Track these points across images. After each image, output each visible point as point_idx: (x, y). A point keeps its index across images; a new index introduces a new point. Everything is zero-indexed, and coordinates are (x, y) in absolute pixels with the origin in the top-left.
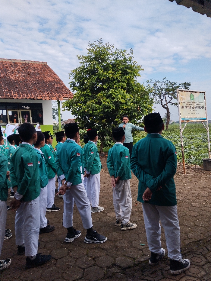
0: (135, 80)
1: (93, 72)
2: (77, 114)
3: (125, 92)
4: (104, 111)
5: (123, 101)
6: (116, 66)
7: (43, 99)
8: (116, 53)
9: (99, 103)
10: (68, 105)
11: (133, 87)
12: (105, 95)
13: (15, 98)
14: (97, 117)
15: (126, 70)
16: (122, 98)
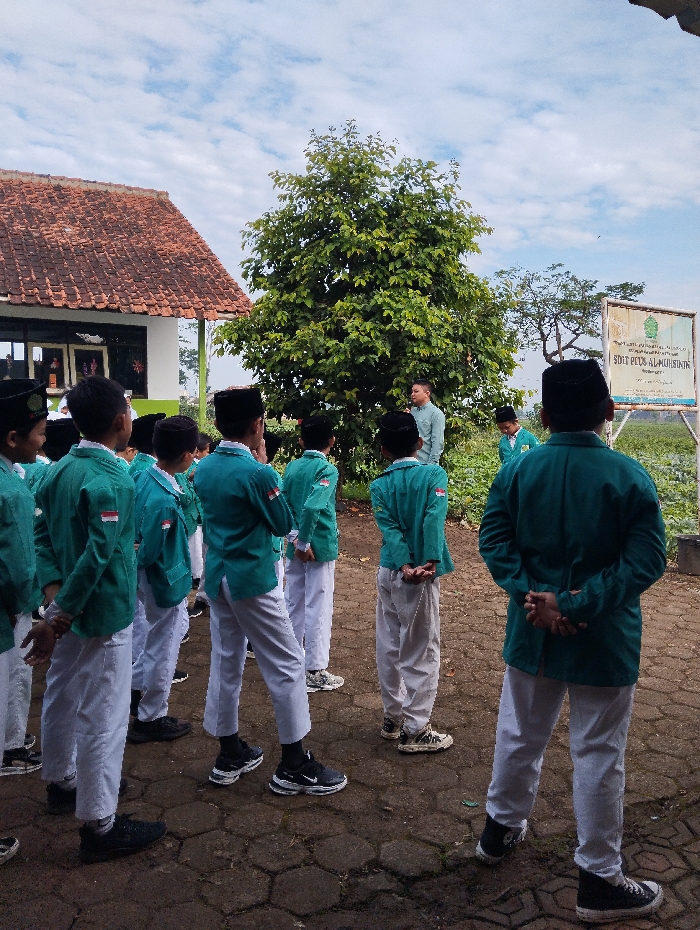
0: (461, 265)
1: (320, 229)
2: (263, 367)
3: (425, 300)
4: (353, 360)
5: (417, 331)
6: (398, 214)
7: (152, 312)
8: (400, 169)
9: (340, 334)
10: (235, 337)
11: (452, 288)
12: (359, 307)
13: (59, 304)
14: (330, 379)
15: (435, 229)
16: (414, 321)
